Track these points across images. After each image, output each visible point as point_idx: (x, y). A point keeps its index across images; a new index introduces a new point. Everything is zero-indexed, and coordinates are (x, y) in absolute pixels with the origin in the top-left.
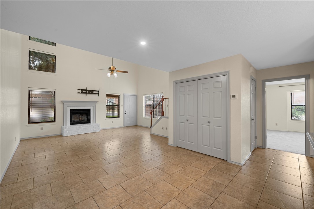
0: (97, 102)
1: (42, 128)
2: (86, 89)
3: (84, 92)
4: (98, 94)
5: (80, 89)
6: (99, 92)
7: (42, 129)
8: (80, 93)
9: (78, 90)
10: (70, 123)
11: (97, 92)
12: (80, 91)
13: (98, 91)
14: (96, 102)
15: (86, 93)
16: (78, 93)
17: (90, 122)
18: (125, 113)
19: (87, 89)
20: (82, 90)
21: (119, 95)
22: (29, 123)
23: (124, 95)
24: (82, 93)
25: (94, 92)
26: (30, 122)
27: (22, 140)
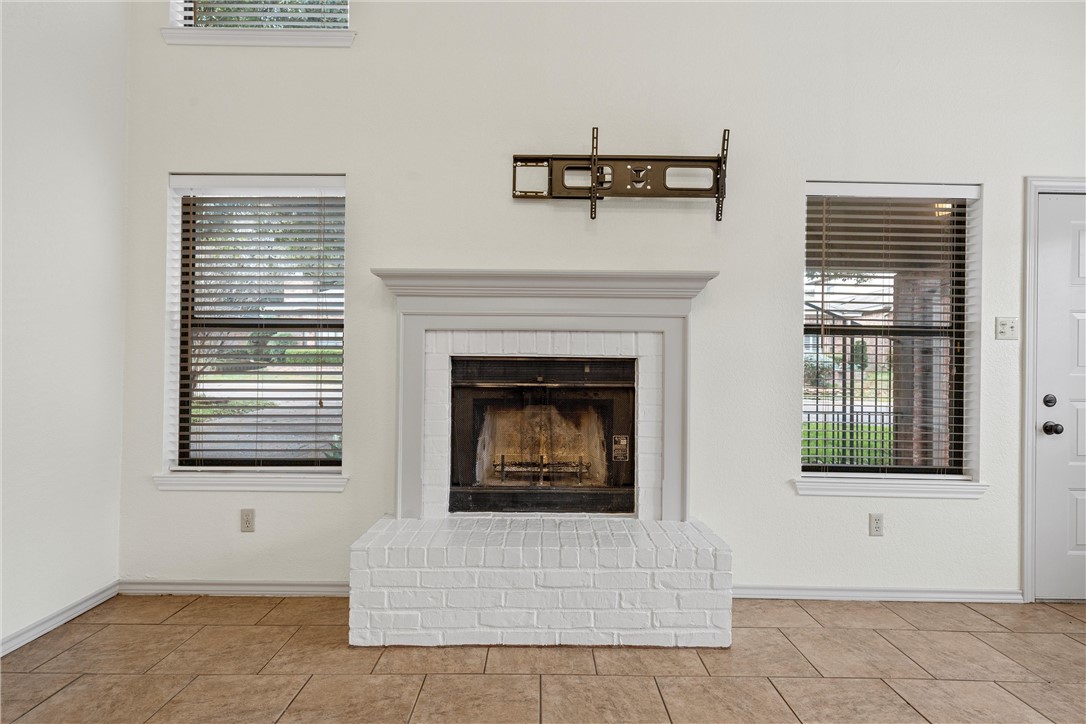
0: (705, 278)
1: (252, 512)
2: (588, 152)
3: (577, 180)
4: (718, 190)
5: (536, 160)
6: (730, 168)
7: (247, 522)
8: (536, 196)
9: (522, 170)
10: (453, 495)
11: (704, 178)
12: (536, 178)
13: (718, 164)
14: (690, 284)
15: (592, 195)
16: (525, 196)
17: (627, 506)
18: (1051, 429)
19: (604, 150)
20: (556, 164)
21: (960, 207)
22: (185, 459)
23: (1038, 194)
24: (557, 192)
25: (675, 178)
26: (193, 455)
27: (127, 597)
